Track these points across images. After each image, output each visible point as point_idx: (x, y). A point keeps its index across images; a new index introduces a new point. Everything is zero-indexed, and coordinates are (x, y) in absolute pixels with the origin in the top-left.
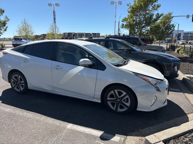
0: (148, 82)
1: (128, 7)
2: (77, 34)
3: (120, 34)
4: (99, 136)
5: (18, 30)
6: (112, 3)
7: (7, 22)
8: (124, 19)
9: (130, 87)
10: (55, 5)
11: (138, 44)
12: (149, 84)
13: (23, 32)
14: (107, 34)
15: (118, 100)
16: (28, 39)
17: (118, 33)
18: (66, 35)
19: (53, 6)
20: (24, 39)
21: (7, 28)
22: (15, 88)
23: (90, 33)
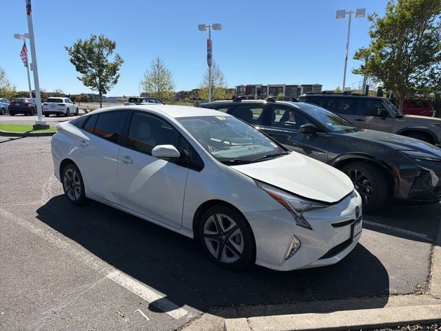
0: (282, 204)
1: (371, 23)
2: (266, 87)
3: (368, 86)
4: (150, 302)
5: (144, 80)
6: (341, 14)
7: (119, 67)
8: (358, 52)
9: (242, 211)
10: (211, 28)
11: (379, 113)
12: (282, 207)
13: (154, 85)
14: (339, 88)
15: (224, 237)
16: (154, 101)
17: (364, 85)
18: (241, 90)
19: (208, 29)
20: (146, 99)
21: (117, 78)
22: (69, 194)
23: (297, 86)
